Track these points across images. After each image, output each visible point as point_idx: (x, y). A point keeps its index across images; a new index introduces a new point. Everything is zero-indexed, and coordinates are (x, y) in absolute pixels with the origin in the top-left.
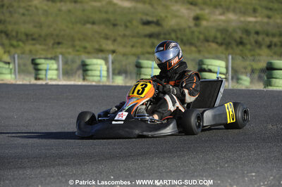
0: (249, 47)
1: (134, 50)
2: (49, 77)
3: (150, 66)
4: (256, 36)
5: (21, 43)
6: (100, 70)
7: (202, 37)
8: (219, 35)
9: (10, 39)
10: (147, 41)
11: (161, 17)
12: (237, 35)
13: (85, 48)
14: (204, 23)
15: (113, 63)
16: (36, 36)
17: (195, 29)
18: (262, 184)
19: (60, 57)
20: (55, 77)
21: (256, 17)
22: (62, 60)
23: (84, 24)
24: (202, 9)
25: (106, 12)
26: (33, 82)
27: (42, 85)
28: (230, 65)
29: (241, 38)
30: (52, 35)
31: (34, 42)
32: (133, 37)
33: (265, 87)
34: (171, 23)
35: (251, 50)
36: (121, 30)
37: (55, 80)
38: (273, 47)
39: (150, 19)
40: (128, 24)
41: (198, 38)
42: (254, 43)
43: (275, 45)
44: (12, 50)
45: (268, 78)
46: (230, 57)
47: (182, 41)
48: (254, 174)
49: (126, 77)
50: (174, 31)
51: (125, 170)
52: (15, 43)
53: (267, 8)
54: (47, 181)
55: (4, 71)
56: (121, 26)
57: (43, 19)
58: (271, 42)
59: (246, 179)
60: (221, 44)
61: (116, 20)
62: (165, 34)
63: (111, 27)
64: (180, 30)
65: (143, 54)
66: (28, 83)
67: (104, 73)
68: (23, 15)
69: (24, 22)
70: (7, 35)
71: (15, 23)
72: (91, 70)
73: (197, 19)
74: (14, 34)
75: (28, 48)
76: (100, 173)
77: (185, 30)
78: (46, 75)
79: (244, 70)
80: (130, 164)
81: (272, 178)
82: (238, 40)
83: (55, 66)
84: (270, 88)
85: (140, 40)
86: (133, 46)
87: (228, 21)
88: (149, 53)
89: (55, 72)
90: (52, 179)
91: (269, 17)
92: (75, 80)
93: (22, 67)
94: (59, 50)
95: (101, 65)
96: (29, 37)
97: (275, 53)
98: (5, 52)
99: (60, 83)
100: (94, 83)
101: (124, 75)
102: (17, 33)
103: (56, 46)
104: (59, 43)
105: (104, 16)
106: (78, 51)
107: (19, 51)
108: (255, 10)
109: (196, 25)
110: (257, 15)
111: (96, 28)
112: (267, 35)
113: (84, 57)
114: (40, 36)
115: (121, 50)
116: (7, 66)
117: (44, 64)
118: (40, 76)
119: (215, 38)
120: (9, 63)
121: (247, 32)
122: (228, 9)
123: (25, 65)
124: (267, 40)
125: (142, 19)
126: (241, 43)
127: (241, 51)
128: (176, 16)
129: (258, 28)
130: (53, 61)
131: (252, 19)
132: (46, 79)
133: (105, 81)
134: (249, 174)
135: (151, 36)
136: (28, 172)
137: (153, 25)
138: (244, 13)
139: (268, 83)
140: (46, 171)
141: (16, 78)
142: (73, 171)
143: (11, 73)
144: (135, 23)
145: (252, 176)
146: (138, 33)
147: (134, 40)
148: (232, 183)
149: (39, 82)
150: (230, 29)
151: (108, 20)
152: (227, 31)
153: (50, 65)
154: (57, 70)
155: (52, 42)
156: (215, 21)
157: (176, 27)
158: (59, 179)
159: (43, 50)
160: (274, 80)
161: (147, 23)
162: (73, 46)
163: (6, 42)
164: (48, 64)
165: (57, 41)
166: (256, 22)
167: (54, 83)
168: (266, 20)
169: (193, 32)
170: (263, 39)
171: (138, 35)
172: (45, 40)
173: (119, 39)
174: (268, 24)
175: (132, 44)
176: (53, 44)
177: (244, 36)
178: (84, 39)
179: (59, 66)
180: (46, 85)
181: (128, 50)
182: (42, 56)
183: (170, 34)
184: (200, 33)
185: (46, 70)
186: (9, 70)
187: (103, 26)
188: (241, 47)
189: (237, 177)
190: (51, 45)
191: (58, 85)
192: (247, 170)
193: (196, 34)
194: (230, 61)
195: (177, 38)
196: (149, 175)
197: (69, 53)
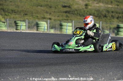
0: (109, 18)
1: (59, 18)
2: (22, 29)
3: (66, 25)
4: (112, 13)
5: (9, 14)
6: (44, 26)
7: (88, 13)
8: (96, 13)
9: (5, 12)
10: (65, 14)
11: (71, 4)
12: (104, 13)
13: (37, 17)
14: (89, 7)
15: (50, 23)
16: (16, 11)
17: (85, 9)
18: (115, 77)
19: (27, 20)
20: (24, 29)
21: (112, 5)
22: (28, 22)
23: (37, 6)
24: (89, 1)
25: (47, 1)
26: (15, 31)
27: (19, 32)
28: (101, 25)
29: (105, 14)
30: (23, 11)
31: (15, 14)
32: (58, 12)
33: (116, 36)
34: (75, 7)
35: (110, 19)
36: (53, 9)
37: (24, 30)
38: (119, 18)
39: (66, 5)
40: (57, 7)
41: (87, 14)
42: (111, 16)
43: (120, 17)
44: (6, 17)
45: (117, 32)
46: (101, 22)
47: (80, 14)
48: (111, 73)
49: (55, 30)
50: (76, 10)
51: (55, 70)
52: (7, 14)
53: (117, 1)
54: (21, 74)
55: (2, 26)
56: (53, 7)
57: (19, 4)
58: (118, 16)
59: (108, 75)
60: (97, 17)
61: (51, 5)
62: (72, 12)
63: (49, 8)
64: (79, 10)
65: (62, 20)
66: (13, 31)
67: (46, 28)
68: (11, 2)
69: (11, 5)
70: (4, 10)
71: (7, 5)
72: (40, 26)
73: (86, 5)
74: (7, 10)
75: (12, 16)
76: (45, 71)
77: (81, 10)
78: (20, 28)
79: (106, 28)
80: (57, 67)
81: (119, 75)
82: (104, 15)
83: (25, 24)
84: (118, 36)
85: (61, 14)
86: (58, 16)
87: (100, 7)
88: (65, 20)
89: (25, 27)
90: (24, 73)
91: (118, 5)
92: (33, 31)
93: (10, 24)
94: (26, 17)
95: (44, 24)
96: (13, 11)
97: (120, 21)
98: (3, 18)
99: (27, 32)
100: (42, 32)
101: (54, 29)
102: (8, 9)
103: (25, 15)
104: (26, 14)
105: (46, 3)
106: (34, 18)
107: (8, 17)
108: (112, 2)
109: (86, 8)
110: (113, 4)
111: (42, 8)
112: (117, 13)
113: (37, 21)
114: (18, 11)
115: (53, 18)
116: (4, 24)
117: (20, 23)
118: (18, 29)
119: (94, 14)
120: (5, 23)
121: (108, 12)
122: (100, 1)
123: (11, 23)
124: (117, 15)
125: (62, 5)
126: (105, 16)
127: (105, 19)
128: (78, 4)
129: (113, 10)
130: (24, 22)
131: (110, 6)
132: (21, 30)
133: (46, 31)
134: (109, 73)
135: (66, 12)
136: (13, 70)
137: (67, 8)
138: (107, 3)
139: (117, 34)
140: (21, 70)
141: (7, 29)
142: (32, 70)
143: (5, 27)
144: (59, 6)
145: (111, 74)
146: (61, 11)
147: (59, 14)
148: (102, 77)
149: (18, 31)
150: (101, 10)
151: (48, 5)
152: (99, 11)
153: (22, 24)
154: (26, 26)
155: (23, 14)
156: (94, 6)
157: (77, 9)
158: (26, 73)
159: (19, 17)
160: (120, 32)
161: (65, 7)
162: (32, 16)
163: (3, 13)
164: (21, 23)
165: (25, 13)
166: (112, 7)
167: (24, 31)
168: (116, 7)
169: (84, 11)
170: (115, 15)
171: (61, 12)
172: (20, 13)
173: (52, 13)
174: (117, 8)
175: (58, 15)
176: (24, 15)
177: (107, 13)
178: (37, 13)
179: (26, 24)
180: (21, 32)
181: (56, 18)
182: (19, 20)
183: (74, 11)
184: (88, 11)
185: (21, 26)
186: (5, 26)
187: (45, 8)
188: (105, 18)
189: (104, 74)
190: (22, 15)
191: (26, 32)
192: (108, 71)
193: (86, 12)
194: (101, 24)
195: (78, 13)
196: (66, 73)
197: (30, 19)
